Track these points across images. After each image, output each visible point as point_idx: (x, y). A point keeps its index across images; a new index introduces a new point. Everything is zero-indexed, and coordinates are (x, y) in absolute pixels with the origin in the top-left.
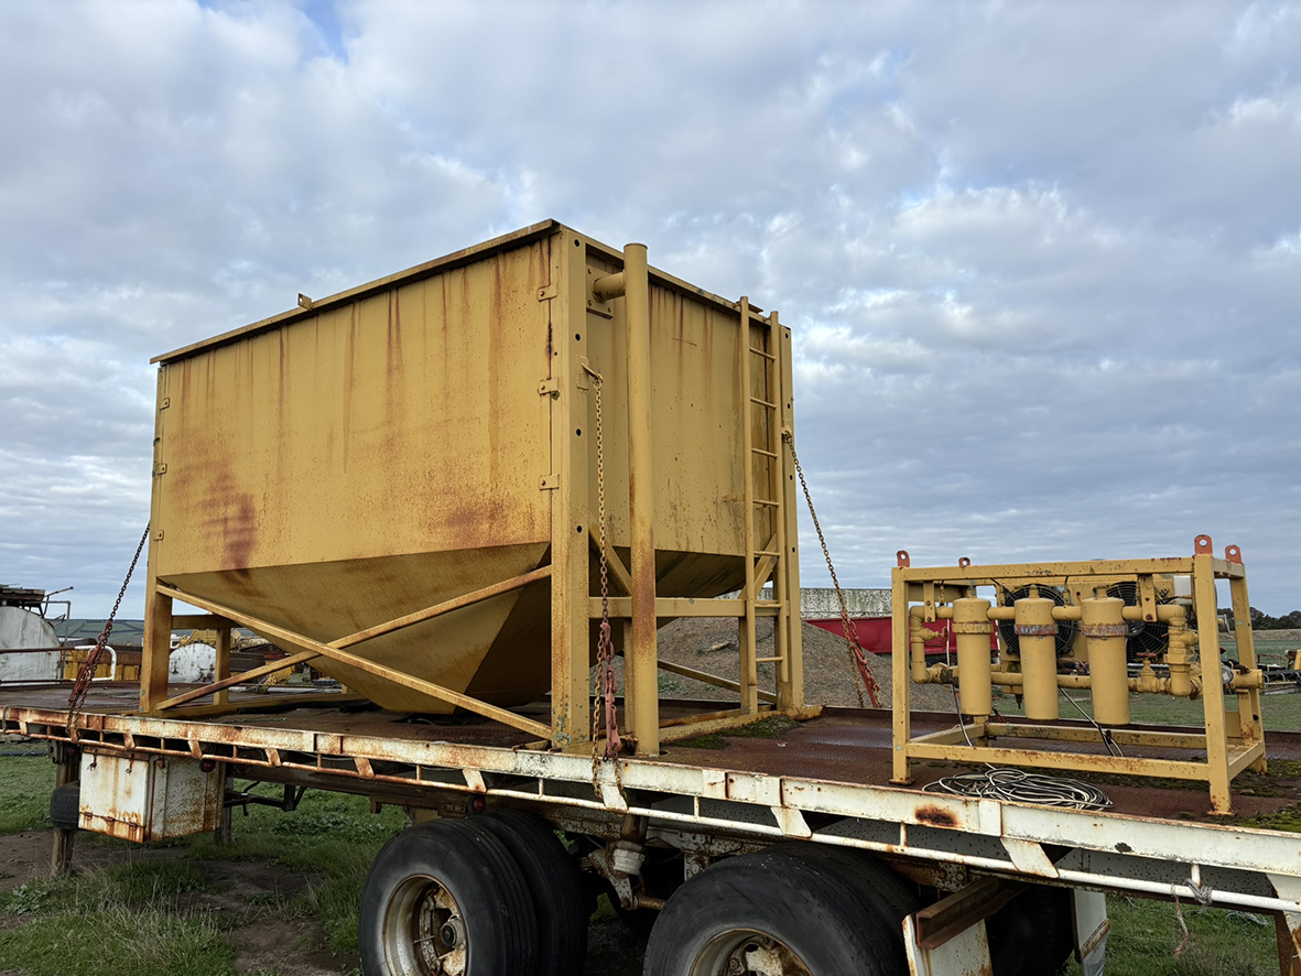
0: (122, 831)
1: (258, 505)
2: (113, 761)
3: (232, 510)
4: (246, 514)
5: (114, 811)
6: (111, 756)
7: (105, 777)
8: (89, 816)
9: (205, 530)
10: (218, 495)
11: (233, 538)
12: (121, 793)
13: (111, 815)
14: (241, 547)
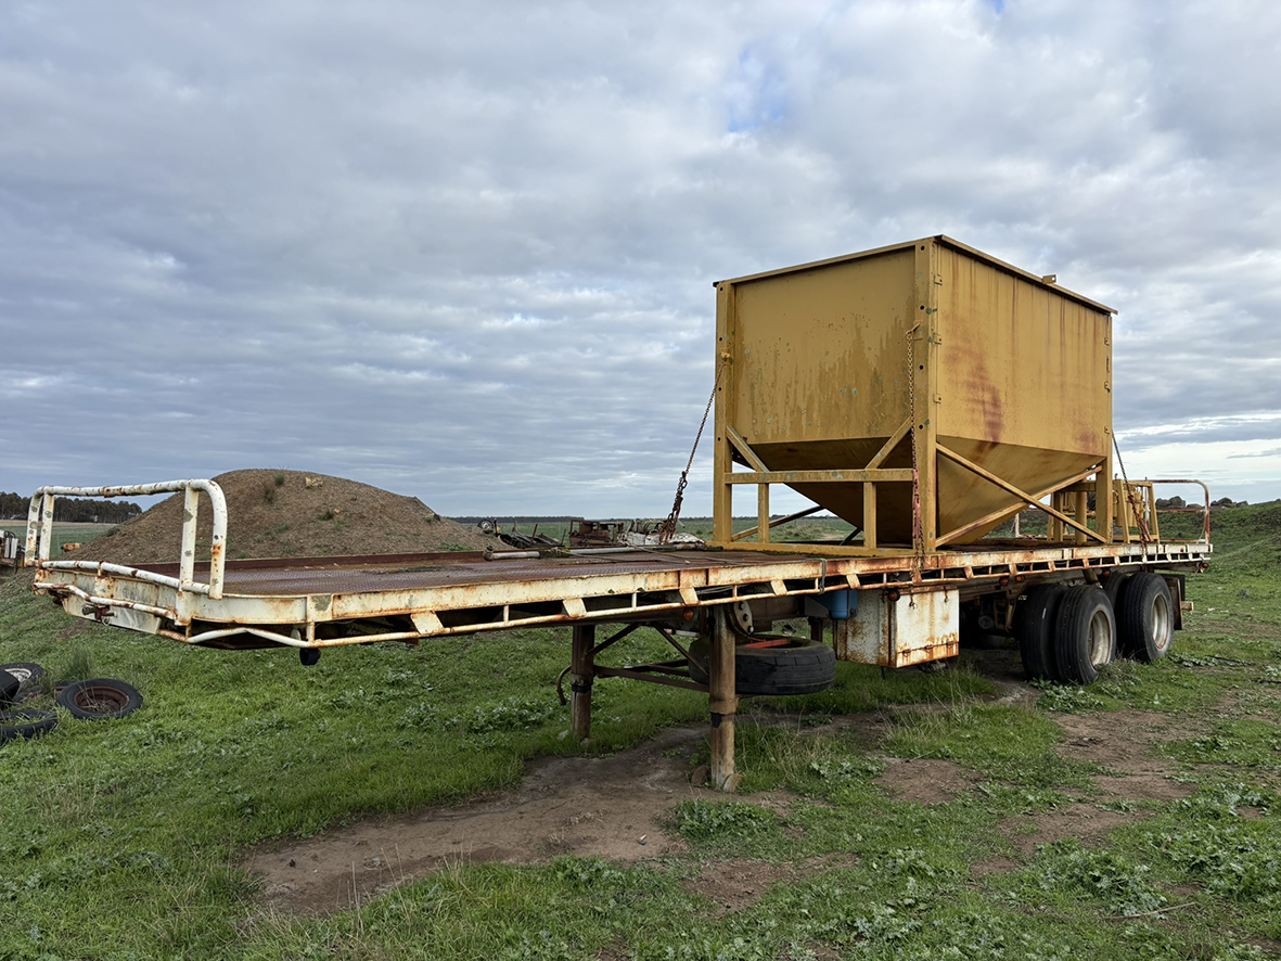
0: (941, 653)
1: (1003, 398)
2: (928, 596)
3: (987, 397)
4: (996, 403)
5: (932, 639)
6: (927, 592)
7: (920, 613)
8: (906, 652)
9: (970, 405)
10: (978, 381)
11: (990, 418)
12: (938, 621)
13: (929, 643)
14: (994, 426)
